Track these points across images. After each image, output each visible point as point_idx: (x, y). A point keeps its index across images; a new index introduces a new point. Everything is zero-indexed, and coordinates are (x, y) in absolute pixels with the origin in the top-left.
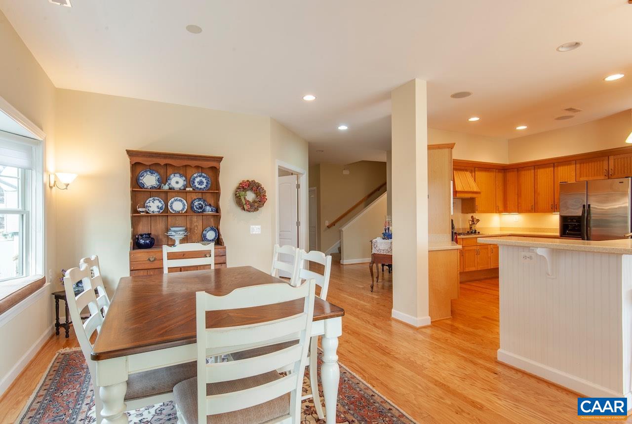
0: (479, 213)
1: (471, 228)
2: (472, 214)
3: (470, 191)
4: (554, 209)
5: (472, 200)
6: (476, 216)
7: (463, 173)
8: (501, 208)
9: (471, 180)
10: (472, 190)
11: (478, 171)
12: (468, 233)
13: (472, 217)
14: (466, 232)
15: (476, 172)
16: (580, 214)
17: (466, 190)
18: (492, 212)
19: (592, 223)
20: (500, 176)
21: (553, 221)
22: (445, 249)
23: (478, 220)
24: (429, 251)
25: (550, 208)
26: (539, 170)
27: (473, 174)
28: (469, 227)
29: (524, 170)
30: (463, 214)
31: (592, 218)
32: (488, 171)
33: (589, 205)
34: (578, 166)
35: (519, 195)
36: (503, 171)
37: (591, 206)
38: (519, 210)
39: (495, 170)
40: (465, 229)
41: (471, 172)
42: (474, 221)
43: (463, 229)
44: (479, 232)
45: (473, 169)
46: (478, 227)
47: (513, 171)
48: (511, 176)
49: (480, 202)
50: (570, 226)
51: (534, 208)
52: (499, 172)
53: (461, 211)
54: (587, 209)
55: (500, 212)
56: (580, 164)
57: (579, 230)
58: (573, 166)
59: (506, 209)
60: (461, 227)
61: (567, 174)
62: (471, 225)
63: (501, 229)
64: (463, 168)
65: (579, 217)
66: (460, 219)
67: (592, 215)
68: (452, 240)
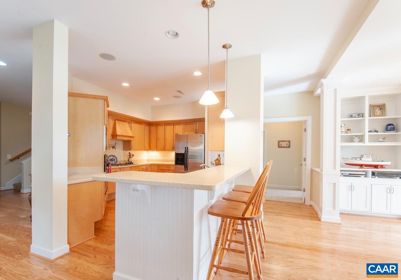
0: (134, 150)
1: (129, 160)
2: (129, 151)
3: (127, 135)
4: (173, 149)
5: (129, 142)
6: (132, 152)
7: (123, 123)
8: (147, 148)
9: (128, 129)
10: (128, 135)
11: (133, 123)
12: (126, 164)
13: (129, 153)
14: (125, 163)
15: (132, 124)
16: (184, 152)
17: (124, 135)
18: (142, 150)
19: (189, 156)
20: (147, 128)
21: (172, 156)
22: (90, 181)
23: (133, 155)
24: (68, 185)
25: (171, 148)
26: (167, 127)
27: (130, 124)
28: (127, 159)
29: (160, 126)
30: (124, 151)
31: (189, 154)
32: (140, 124)
33: (188, 147)
34: (184, 126)
35: (157, 140)
36: (149, 125)
37: (188, 148)
38: (157, 149)
39: (144, 124)
40: (125, 161)
41: (129, 123)
42: (130, 156)
43: (123, 161)
44: (133, 163)
45: (130, 121)
46: (133, 159)
47: (154, 126)
48: (153, 128)
49: (134, 143)
50: (179, 159)
51: (164, 149)
52: (146, 125)
53: (122, 148)
54: (187, 149)
55: (147, 150)
56: (185, 125)
57: (183, 161)
58: (182, 126)
59: (150, 148)
60: (122, 160)
61: (179, 130)
62: (129, 158)
63: (148, 160)
64: (123, 120)
65: (183, 154)
66: (122, 154)
67: (189, 153)
68: (105, 171)
